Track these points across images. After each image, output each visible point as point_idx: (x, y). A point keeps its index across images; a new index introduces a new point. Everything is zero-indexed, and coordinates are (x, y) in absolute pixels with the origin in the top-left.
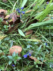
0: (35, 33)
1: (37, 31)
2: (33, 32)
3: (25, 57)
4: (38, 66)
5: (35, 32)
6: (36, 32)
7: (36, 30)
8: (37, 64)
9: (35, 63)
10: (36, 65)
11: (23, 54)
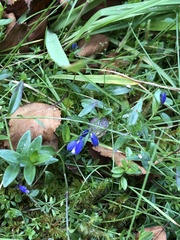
0: (116, 47)
1: (124, 41)
2: (110, 43)
3: (73, 151)
4: (129, 184)
5: (116, 43)
6: (122, 44)
7: (123, 36)
8: (125, 175)
9: (116, 172)
10: (120, 178)
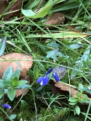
0: (71, 21)
2: (66, 18)
3: (42, 84)
4: (82, 110)
6: (74, 19)
7: (75, 14)
8: (79, 104)
9: (72, 101)
10: (75, 106)
11: (37, 76)
